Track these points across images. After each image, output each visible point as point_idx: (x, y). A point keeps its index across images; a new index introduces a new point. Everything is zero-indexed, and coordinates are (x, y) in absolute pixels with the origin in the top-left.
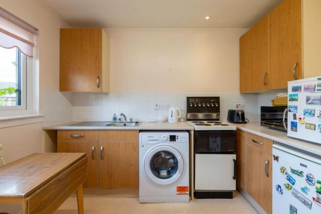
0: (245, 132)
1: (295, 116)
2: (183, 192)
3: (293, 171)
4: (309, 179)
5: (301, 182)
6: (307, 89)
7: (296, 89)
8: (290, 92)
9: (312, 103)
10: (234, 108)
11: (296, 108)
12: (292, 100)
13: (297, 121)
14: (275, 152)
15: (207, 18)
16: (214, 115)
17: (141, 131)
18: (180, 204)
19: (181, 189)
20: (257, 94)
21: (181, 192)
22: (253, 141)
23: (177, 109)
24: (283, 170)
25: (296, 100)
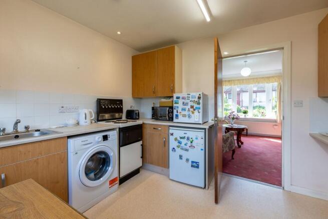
0: (147, 124)
1: (177, 111)
2: (114, 184)
3: (181, 138)
4: (188, 139)
5: (184, 141)
6: (183, 98)
7: (178, 98)
8: (175, 99)
9: (185, 105)
10: (129, 109)
11: (178, 107)
12: (176, 103)
13: (179, 114)
14: (171, 131)
15: (119, 33)
16: (117, 115)
17: (69, 137)
18: (112, 195)
19: (112, 182)
20: (141, 98)
21: (112, 185)
22: (154, 128)
23: (89, 110)
24: (176, 139)
25: (178, 103)
